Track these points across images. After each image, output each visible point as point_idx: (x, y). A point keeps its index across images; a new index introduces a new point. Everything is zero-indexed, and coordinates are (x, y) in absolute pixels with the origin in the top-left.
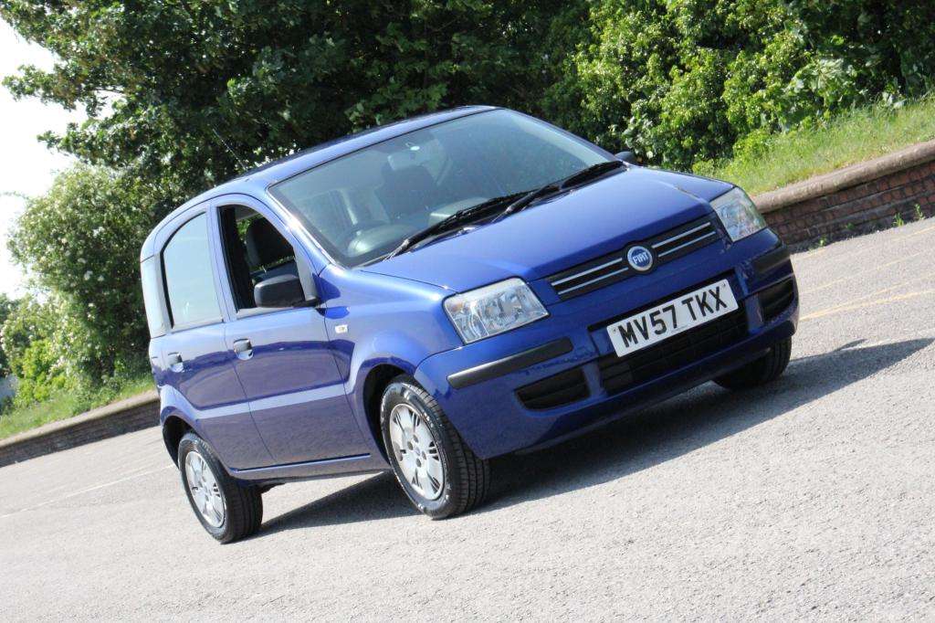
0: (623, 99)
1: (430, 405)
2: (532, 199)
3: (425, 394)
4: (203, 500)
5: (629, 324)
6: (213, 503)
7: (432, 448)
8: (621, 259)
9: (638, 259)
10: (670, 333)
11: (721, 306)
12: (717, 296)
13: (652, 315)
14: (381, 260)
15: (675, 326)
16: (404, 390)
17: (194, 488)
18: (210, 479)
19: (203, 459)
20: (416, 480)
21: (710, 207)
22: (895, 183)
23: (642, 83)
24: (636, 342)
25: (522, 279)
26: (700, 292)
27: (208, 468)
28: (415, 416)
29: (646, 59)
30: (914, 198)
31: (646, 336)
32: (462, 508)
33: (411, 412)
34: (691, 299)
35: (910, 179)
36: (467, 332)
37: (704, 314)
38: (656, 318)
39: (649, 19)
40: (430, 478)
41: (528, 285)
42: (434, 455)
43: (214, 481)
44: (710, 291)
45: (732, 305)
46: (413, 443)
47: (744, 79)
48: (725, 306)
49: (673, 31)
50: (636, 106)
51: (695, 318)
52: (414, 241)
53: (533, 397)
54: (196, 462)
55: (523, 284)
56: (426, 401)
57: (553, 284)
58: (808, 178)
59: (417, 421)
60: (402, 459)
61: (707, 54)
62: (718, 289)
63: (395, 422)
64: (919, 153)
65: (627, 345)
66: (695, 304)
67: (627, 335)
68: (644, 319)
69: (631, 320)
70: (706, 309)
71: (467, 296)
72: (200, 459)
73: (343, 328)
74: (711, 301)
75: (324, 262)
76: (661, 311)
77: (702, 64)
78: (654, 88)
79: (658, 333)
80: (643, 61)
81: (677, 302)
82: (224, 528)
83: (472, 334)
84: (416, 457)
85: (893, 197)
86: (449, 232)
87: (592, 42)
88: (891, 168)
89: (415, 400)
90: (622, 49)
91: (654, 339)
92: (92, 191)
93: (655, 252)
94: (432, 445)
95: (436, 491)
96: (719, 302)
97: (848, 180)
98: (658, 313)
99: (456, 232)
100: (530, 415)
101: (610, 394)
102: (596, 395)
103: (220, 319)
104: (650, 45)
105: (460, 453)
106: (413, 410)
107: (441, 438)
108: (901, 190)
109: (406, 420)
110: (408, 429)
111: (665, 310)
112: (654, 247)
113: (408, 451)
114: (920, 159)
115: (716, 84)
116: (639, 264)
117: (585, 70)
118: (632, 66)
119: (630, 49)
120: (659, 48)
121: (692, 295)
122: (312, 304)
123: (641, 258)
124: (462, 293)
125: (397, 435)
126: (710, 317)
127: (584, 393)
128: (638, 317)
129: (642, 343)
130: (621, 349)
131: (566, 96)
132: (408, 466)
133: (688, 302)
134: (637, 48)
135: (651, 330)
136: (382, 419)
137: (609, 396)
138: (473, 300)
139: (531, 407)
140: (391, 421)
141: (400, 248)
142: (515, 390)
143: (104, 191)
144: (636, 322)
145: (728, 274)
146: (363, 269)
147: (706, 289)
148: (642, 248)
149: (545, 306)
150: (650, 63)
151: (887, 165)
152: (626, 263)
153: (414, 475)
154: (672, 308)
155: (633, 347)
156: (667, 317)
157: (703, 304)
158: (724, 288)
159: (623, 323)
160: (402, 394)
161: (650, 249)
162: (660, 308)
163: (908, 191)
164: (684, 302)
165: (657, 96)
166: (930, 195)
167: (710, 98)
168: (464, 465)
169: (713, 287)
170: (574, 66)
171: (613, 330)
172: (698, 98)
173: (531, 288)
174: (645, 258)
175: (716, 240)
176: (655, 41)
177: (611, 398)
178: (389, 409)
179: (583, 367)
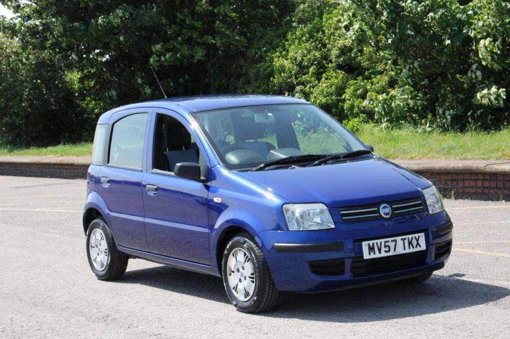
0: (292, 83)
1: (258, 254)
2: (328, 160)
3: (257, 248)
4: (96, 255)
5: (373, 244)
6: (102, 258)
7: (252, 276)
8: (376, 209)
9: (385, 211)
10: (391, 253)
11: (418, 246)
12: (417, 240)
13: (385, 242)
14: (247, 171)
15: (395, 251)
16: (245, 242)
17: (92, 247)
18: (104, 245)
19: (103, 234)
20: (236, 288)
21: (422, 192)
22: (444, 178)
23: (304, 78)
24: (374, 254)
25: (326, 205)
26: (410, 236)
27: (105, 239)
28: (247, 257)
29: (309, 67)
30: (451, 187)
31: (380, 252)
32: (258, 311)
33: (245, 254)
34: (405, 239)
35: (452, 178)
36: (290, 224)
37: (409, 248)
38: (387, 244)
39: (316, 48)
40: (245, 290)
41: (329, 210)
42: (252, 280)
43: (106, 247)
44: (415, 237)
45: (423, 247)
46: (241, 270)
47: (356, 91)
48: (420, 246)
49: (326, 57)
50: (298, 88)
51: (405, 249)
52: (266, 166)
53: (317, 268)
54: (98, 235)
55: (326, 208)
56: (257, 252)
57: (341, 212)
58: (395, 158)
59: (247, 260)
60: (230, 275)
61: (341, 74)
62: (419, 236)
63: (233, 255)
64: (462, 167)
65: (370, 254)
66: (406, 242)
67: (371, 249)
68: (381, 243)
69: (375, 241)
70: (411, 246)
71: (296, 206)
72: (101, 234)
73: (219, 200)
74: (414, 242)
75: (215, 162)
76: (390, 241)
77: (336, 78)
78: (311, 82)
79: (386, 252)
80: (308, 67)
81: (399, 239)
82: (104, 272)
83: (293, 227)
84: (240, 277)
85: (440, 184)
86: (284, 165)
87: (284, 50)
88: (445, 170)
89: (250, 249)
90: (299, 59)
91: (383, 254)
92: (5, 46)
93: (394, 210)
94: (252, 274)
95: (246, 297)
96: (418, 244)
97: (422, 169)
98: (388, 242)
99: (288, 167)
100: (312, 276)
101: (354, 275)
102: (348, 275)
103: (141, 169)
104: (314, 61)
105: (267, 284)
106: (247, 254)
107: (259, 273)
108: (446, 181)
109: (241, 256)
110: (240, 262)
111: (392, 241)
112: (393, 206)
113: (236, 272)
114: (462, 170)
115: (341, 90)
116: (385, 214)
117: (278, 62)
118: (302, 69)
119: (303, 59)
120: (317, 63)
121: (406, 237)
122: (203, 181)
123: (386, 211)
124: (293, 203)
125: (232, 262)
126: (412, 250)
127: (342, 272)
128: (379, 241)
129: (377, 255)
130: (366, 256)
131: (267, 72)
132: (233, 280)
133: (403, 240)
134: (306, 60)
135: (383, 249)
136: (226, 252)
137: (354, 277)
138: (298, 209)
139: (314, 272)
140: (231, 254)
141: (259, 167)
142: (308, 262)
143: (12, 48)
144: (377, 243)
145: (425, 231)
146: (237, 172)
147: (413, 236)
148: (388, 206)
149: (335, 223)
150: (311, 70)
151: (444, 168)
152: (378, 211)
153: (235, 286)
154: (396, 241)
155: (372, 256)
156: (392, 245)
157: (410, 243)
158: (422, 237)
159: (371, 242)
160: (244, 244)
161: (391, 208)
162: (390, 239)
163: (449, 183)
164: (402, 239)
165: (310, 87)
166: (459, 188)
167: (337, 96)
168: (267, 290)
169: (417, 235)
170: (272, 59)
171: (365, 245)
172: (332, 94)
173: (329, 211)
174: (388, 211)
175: (423, 211)
176: (315, 60)
177: (355, 278)
178: (232, 248)
179: (346, 259)
